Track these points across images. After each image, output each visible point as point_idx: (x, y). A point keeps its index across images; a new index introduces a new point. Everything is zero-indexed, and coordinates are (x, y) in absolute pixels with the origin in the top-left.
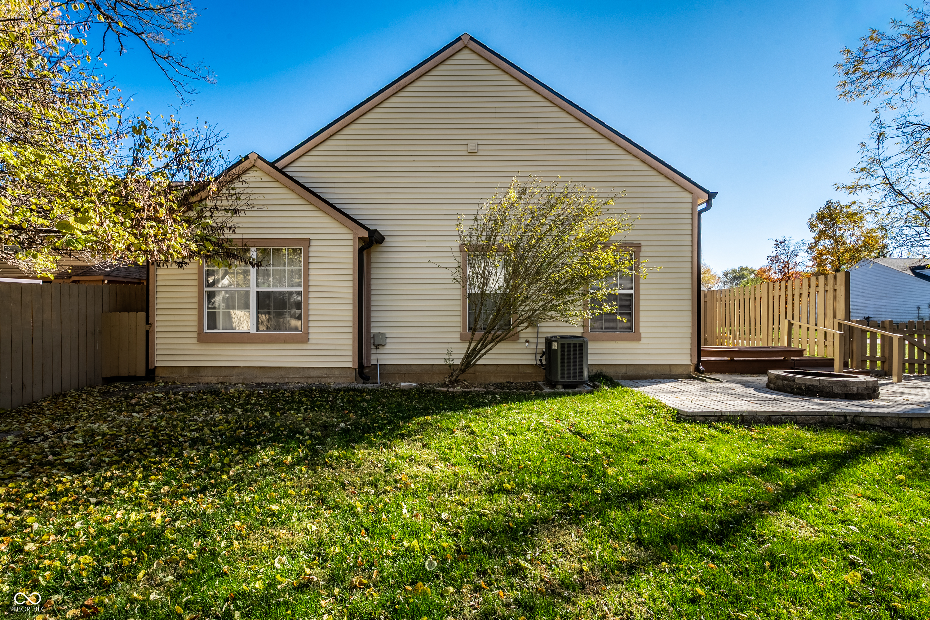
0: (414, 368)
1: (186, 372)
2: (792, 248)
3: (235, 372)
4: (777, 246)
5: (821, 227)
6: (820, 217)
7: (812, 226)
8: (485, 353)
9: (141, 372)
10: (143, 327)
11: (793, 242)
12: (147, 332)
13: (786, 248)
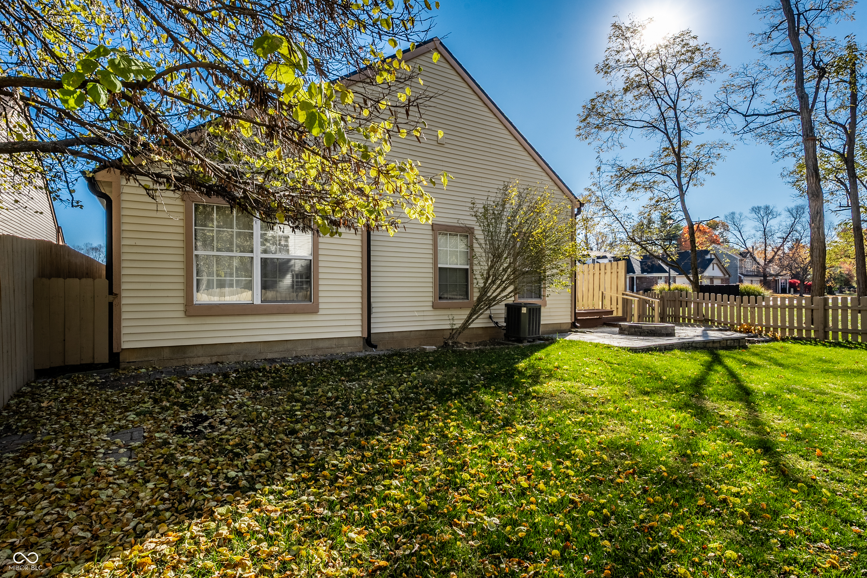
0: (395, 335)
1: (166, 354)
3: (233, 349)
8: (477, 318)
9: (103, 357)
10: (104, 299)
12: (111, 305)
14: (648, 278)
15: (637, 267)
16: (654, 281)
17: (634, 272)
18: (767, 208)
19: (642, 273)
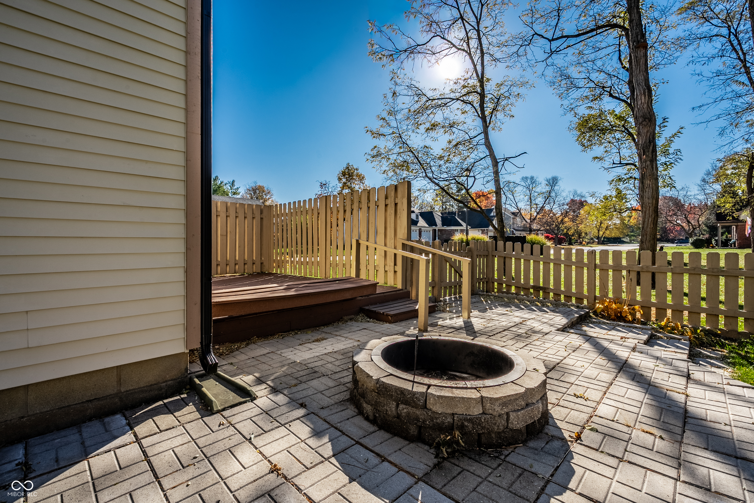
2: (330, 190)
4: (321, 186)
5: (344, 180)
6: (344, 174)
7: (340, 179)
11: (331, 185)
13: (327, 189)
14: (447, 230)
15: (438, 221)
16: (452, 233)
17: (436, 225)
18: (532, 178)
19: (443, 226)
